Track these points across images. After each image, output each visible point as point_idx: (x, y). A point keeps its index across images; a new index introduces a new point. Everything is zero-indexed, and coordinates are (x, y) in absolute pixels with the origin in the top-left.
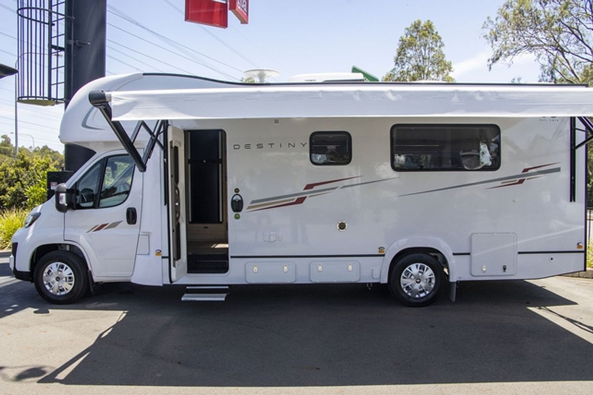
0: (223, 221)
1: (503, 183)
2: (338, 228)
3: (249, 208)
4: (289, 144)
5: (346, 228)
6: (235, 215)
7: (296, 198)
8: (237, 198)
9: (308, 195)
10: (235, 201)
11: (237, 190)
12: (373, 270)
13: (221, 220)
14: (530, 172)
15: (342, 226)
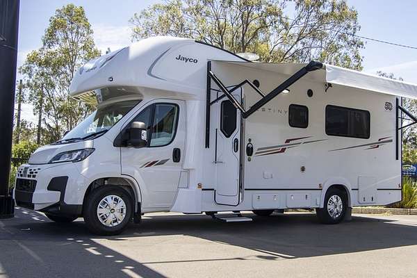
1: (371, 147)
2: (301, 170)
3: (256, 153)
4: (279, 110)
5: (305, 170)
6: (249, 158)
7: (281, 148)
8: (250, 146)
9: (287, 147)
10: (249, 148)
11: (250, 140)
12: (317, 199)
14: (381, 141)
15: (303, 169)
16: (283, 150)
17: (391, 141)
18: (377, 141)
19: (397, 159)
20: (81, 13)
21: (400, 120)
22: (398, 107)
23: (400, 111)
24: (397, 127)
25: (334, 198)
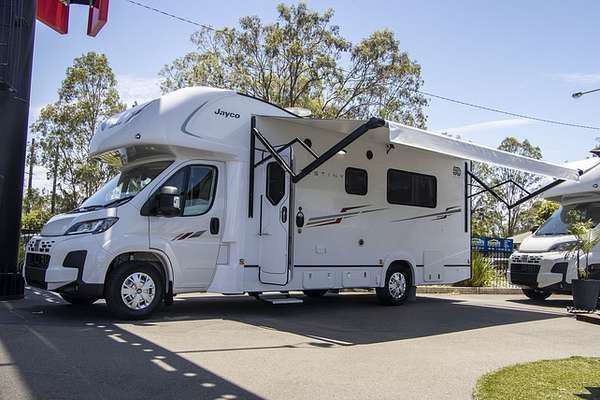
2: (359, 244)
3: (307, 224)
4: (334, 174)
6: (299, 230)
7: (336, 218)
8: (300, 215)
9: (343, 217)
10: (299, 218)
11: (300, 208)
12: (377, 277)
14: (449, 211)
15: (361, 242)
16: (339, 221)
17: (459, 211)
18: (445, 211)
19: (466, 231)
20: (104, 62)
21: (469, 187)
22: (467, 172)
23: (469, 176)
24: (466, 194)
25: (396, 276)
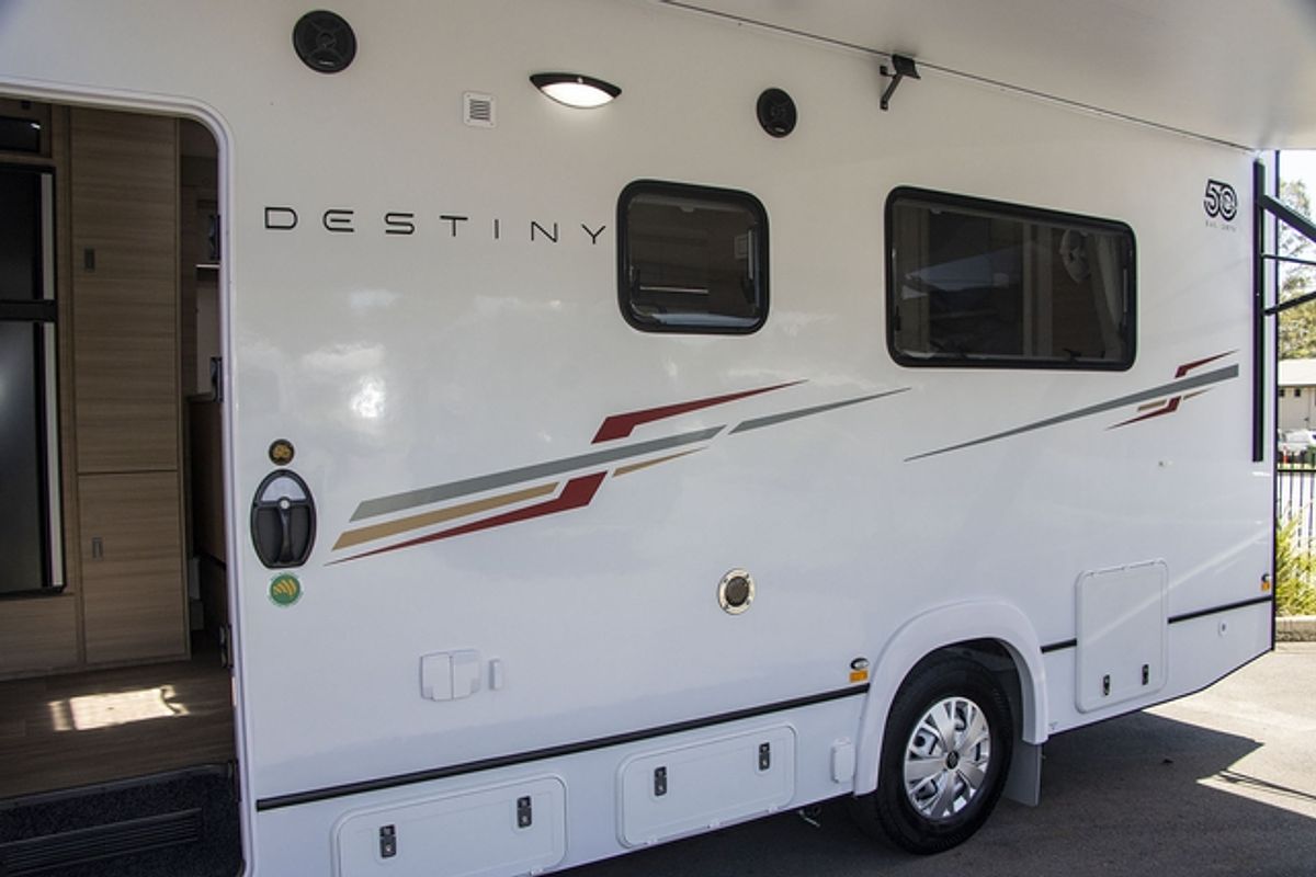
0: (65, 584)
1: (1141, 409)
2: (724, 602)
3: (347, 540)
4: (533, 223)
5: (750, 598)
6: (276, 582)
7: (563, 479)
8: (283, 491)
9: (610, 467)
10: (274, 508)
11: (281, 452)
12: (833, 751)
13: (57, 581)
14: (1190, 377)
15: (737, 593)
16: (580, 493)
17: (1232, 372)
18: (1172, 380)
19: (1258, 456)
21: (1269, 264)
22: (1262, 204)
23: (1269, 217)
24: (1258, 300)
25: (942, 717)
